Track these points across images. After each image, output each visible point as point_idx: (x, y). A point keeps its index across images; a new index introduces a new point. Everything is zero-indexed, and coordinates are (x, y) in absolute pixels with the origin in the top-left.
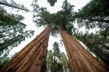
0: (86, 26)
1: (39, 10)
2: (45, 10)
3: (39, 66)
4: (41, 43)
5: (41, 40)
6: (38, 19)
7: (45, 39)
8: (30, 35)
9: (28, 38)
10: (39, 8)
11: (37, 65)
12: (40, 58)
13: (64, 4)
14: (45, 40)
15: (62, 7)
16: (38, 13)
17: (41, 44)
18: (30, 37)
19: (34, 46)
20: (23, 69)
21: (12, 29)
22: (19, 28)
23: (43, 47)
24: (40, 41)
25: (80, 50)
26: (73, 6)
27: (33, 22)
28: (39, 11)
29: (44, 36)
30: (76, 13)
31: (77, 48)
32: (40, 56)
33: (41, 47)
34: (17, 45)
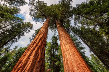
3: (39, 68)
8: (28, 29)
10: (35, 2)
11: (37, 68)
12: (39, 62)
16: (35, 7)
18: (29, 31)
19: (33, 50)
27: (30, 15)
33: (39, 50)
34: (17, 40)
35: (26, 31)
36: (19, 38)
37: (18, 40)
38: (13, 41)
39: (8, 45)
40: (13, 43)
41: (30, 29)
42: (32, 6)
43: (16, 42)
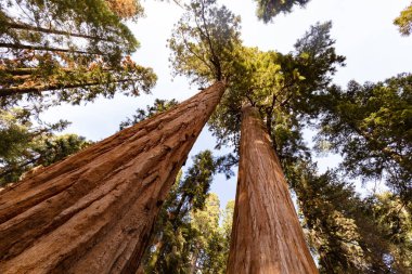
0: (345, 154)
1: (212, 13)
2: (230, 25)
3: (135, 237)
4: (169, 149)
5: (172, 135)
6: (190, 44)
7: (187, 136)
8: (137, 84)
9: (127, 94)
10: (212, 6)
11: (130, 232)
12: (147, 208)
13: (310, 37)
14: (184, 142)
15: (297, 46)
16: (202, 23)
17: (169, 154)
18: (135, 92)
19: (142, 151)
20: (82, 234)
21: (85, 37)
22: (110, 44)
23: (170, 168)
24: (168, 136)
25: (286, 237)
26: (341, 59)
27: (169, 43)
28: (207, 16)
29: (186, 125)
30: (335, 91)
31: (279, 226)
32: (151, 199)
33: (164, 163)
34: (79, 99)
35: (125, 87)
36: (91, 97)
37: (82, 102)
38: (65, 97)
39: (41, 100)
40: (63, 103)
41: (144, 87)
42: (192, 13)
43: (74, 104)
